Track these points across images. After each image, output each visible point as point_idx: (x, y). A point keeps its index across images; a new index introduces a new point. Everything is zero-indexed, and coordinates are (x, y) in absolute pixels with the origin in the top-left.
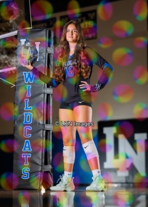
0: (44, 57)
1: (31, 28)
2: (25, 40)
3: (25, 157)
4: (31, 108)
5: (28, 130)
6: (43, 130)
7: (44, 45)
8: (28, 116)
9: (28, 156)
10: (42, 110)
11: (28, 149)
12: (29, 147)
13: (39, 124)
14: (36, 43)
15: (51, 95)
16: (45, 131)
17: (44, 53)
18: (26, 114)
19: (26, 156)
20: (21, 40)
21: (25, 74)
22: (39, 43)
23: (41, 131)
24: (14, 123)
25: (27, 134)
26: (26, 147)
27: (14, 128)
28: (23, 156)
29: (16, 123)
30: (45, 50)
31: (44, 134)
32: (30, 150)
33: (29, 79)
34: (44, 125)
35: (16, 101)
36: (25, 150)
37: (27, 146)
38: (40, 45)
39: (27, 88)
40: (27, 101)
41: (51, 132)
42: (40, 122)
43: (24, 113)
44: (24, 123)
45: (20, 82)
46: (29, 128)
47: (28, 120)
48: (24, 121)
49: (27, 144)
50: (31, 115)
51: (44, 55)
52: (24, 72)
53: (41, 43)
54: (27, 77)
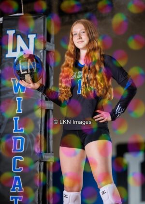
1: (22, 14)
2: (13, 32)
3: (14, 200)
4: (22, 130)
5: (18, 161)
6: (40, 161)
8: (19, 141)
9: (18, 200)
10: (39, 133)
11: (19, 188)
12: (19, 186)
13: (35, 152)
14: (30, 36)
15: (51, 111)
16: (42, 163)
17: (41, 51)
18: (15, 139)
19: (16, 198)
20: (8, 32)
21: (14, 80)
22: (34, 36)
23: (38, 164)
25: (17, 167)
26: (15, 186)
28: (12, 198)
29: (1, 151)
31: (42, 168)
32: (21, 190)
33: (20, 87)
34: (41, 154)
36: (14, 190)
37: (17, 184)
38: (35, 38)
39: (17, 100)
40: (16, 119)
41: (52, 164)
42: (36, 150)
43: (13, 137)
44: (13, 152)
45: (7, 92)
46: (19, 159)
47: (18, 147)
48: (13, 149)
49: (17, 182)
50: (22, 139)
51: (41, 53)
52: (12, 78)
53: (36, 36)
54: (17, 84)
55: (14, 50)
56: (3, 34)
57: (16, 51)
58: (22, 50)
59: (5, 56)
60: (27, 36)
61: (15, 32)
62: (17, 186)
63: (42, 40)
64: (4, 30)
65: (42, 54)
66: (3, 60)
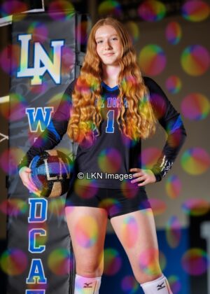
0: (71, 75)
1: (43, 10)
5: (38, 236)
7: (72, 47)
8: (39, 206)
11: (39, 278)
12: (40, 274)
14: (54, 44)
17: (72, 67)
18: (33, 202)
20: (21, 38)
21: (30, 112)
23: (68, 240)
24: (7, 221)
25: (37, 246)
26: (33, 274)
27: (7, 232)
29: (11, 221)
30: (74, 59)
35: (10, 174)
37: (37, 271)
38: (62, 47)
43: (29, 199)
44: (29, 222)
45: (19, 130)
46: (40, 233)
47: (38, 215)
48: (29, 218)
49: (37, 268)
50: (44, 202)
51: (71, 70)
52: (27, 109)
53: (64, 43)
54: (34, 118)
55: (31, 65)
56: (14, 40)
57: (33, 67)
58: (42, 65)
59: (16, 75)
60: (51, 44)
61: (32, 37)
62: (37, 275)
63: (74, 50)
64: (14, 34)
65: (73, 71)
66: (14, 80)
